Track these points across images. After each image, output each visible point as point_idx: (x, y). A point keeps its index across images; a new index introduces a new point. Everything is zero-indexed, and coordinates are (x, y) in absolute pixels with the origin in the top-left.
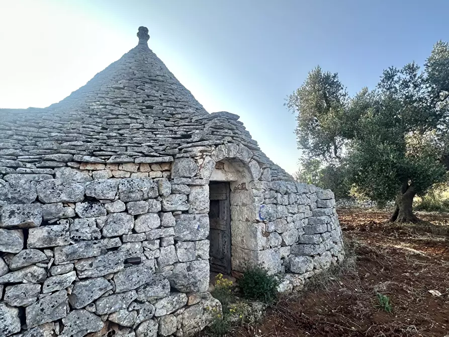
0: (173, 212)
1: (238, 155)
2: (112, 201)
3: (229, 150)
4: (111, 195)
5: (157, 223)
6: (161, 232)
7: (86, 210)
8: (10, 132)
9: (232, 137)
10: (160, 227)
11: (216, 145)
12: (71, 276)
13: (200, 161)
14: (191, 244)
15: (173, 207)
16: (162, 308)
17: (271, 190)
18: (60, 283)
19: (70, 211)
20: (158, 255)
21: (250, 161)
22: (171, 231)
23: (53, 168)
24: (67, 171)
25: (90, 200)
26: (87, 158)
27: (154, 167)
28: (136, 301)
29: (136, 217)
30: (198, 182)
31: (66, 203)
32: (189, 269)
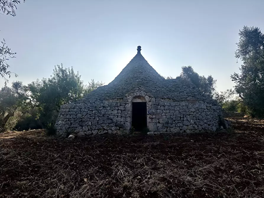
0: (121, 110)
1: (140, 95)
2: (108, 107)
3: (137, 94)
4: (107, 106)
5: (116, 112)
6: (117, 114)
7: (103, 109)
8: (98, 93)
9: (138, 90)
10: (117, 113)
11: (133, 93)
12: (98, 119)
13: (128, 97)
14: (125, 118)
15: (121, 109)
16: (113, 128)
17: (154, 104)
18: (96, 120)
19: (100, 109)
20: (116, 119)
21: (145, 96)
22: (120, 114)
23: (102, 100)
24: (104, 101)
25: (104, 107)
26: (107, 98)
27: (121, 99)
28: (108, 126)
29: (112, 111)
30: (127, 103)
31: (100, 107)
32: (124, 123)
